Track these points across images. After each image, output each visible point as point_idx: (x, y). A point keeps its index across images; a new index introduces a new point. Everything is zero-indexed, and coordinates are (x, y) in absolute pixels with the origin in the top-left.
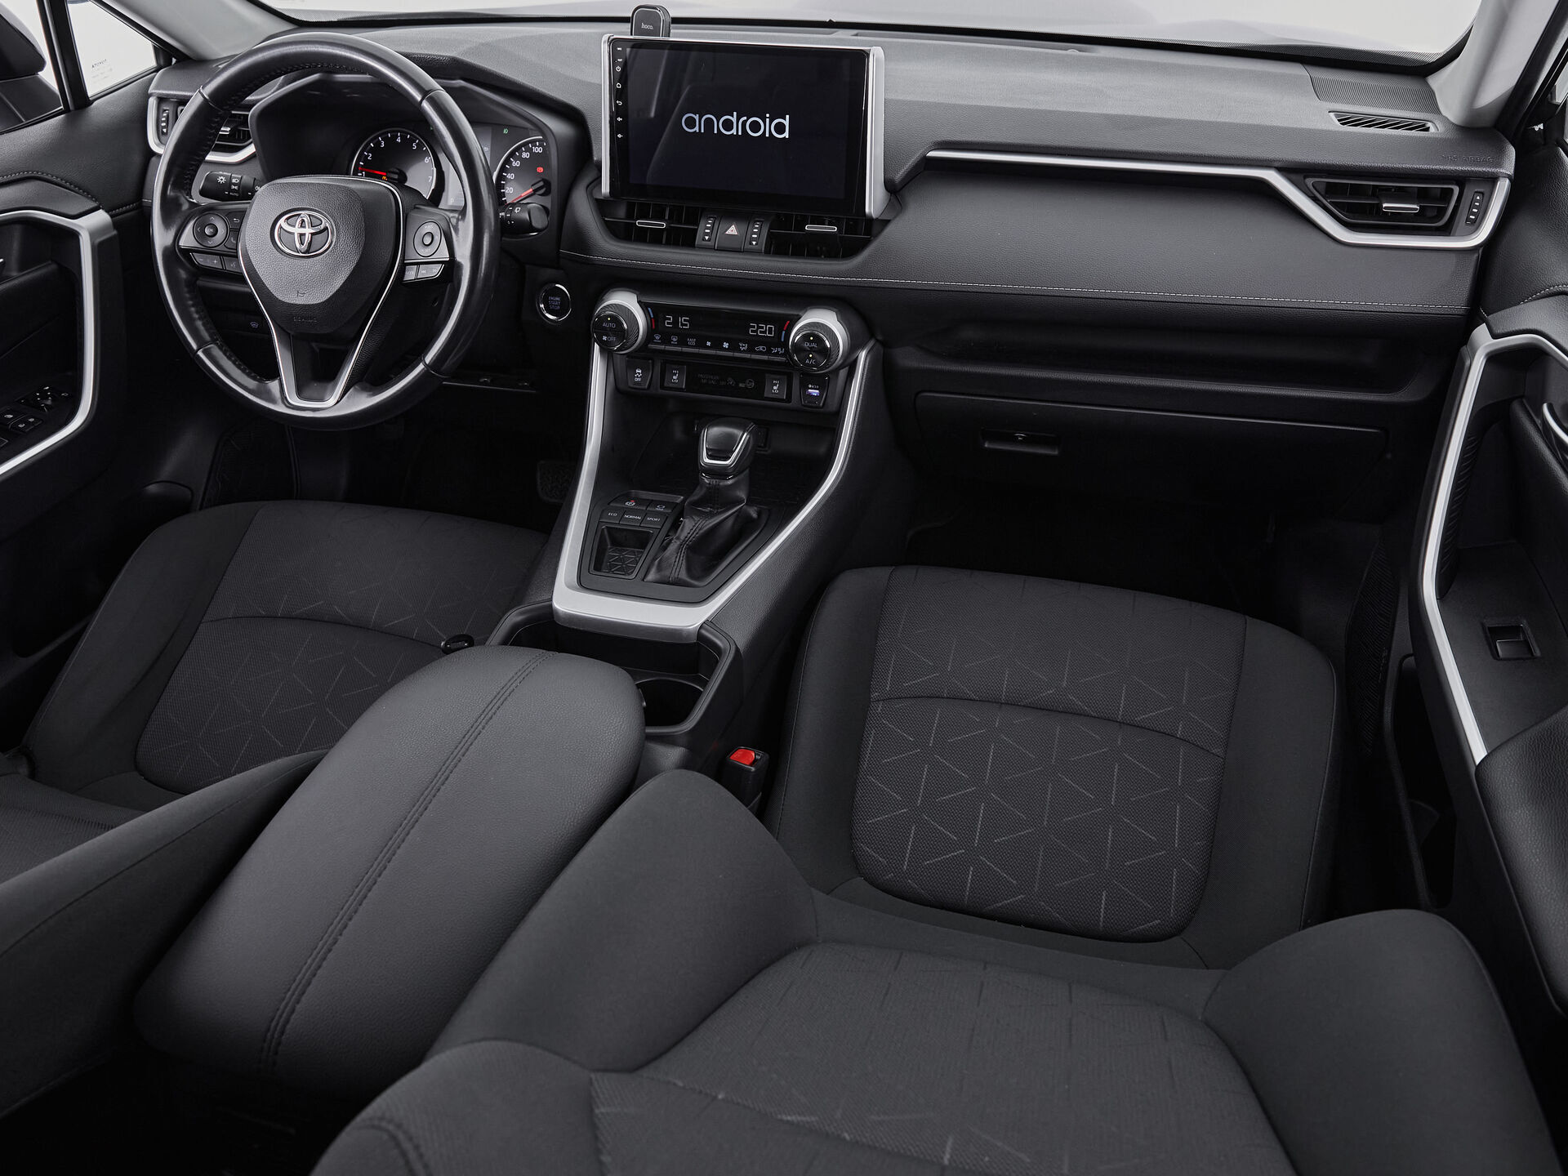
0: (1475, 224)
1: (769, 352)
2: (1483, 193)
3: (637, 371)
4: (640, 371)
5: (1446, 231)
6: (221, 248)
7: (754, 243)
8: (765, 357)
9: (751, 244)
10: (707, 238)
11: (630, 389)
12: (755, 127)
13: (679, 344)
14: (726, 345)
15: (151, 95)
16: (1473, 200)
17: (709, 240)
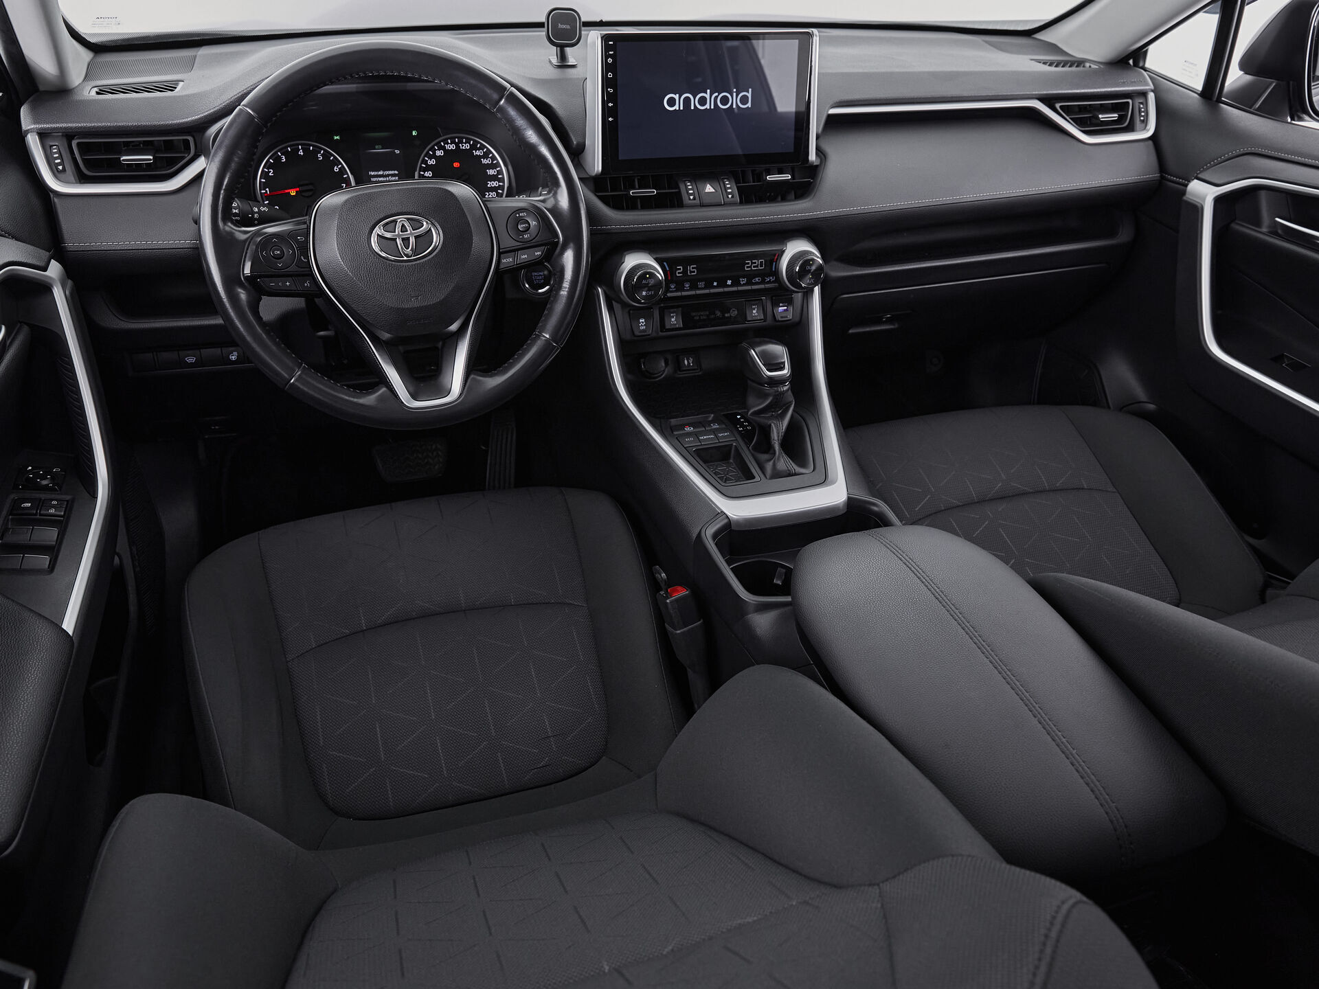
0: (1145, 122)
1: (763, 282)
2: (1142, 103)
3: (641, 321)
4: (643, 321)
5: (1130, 128)
6: (293, 268)
7: (730, 196)
8: (762, 286)
9: (728, 197)
10: (692, 197)
11: (635, 338)
12: (725, 101)
13: (692, 288)
14: (729, 282)
15: (27, 132)
16: (1140, 109)
17: (694, 199)
